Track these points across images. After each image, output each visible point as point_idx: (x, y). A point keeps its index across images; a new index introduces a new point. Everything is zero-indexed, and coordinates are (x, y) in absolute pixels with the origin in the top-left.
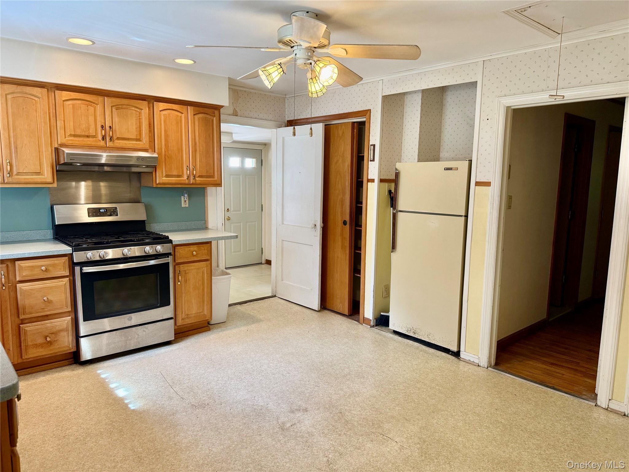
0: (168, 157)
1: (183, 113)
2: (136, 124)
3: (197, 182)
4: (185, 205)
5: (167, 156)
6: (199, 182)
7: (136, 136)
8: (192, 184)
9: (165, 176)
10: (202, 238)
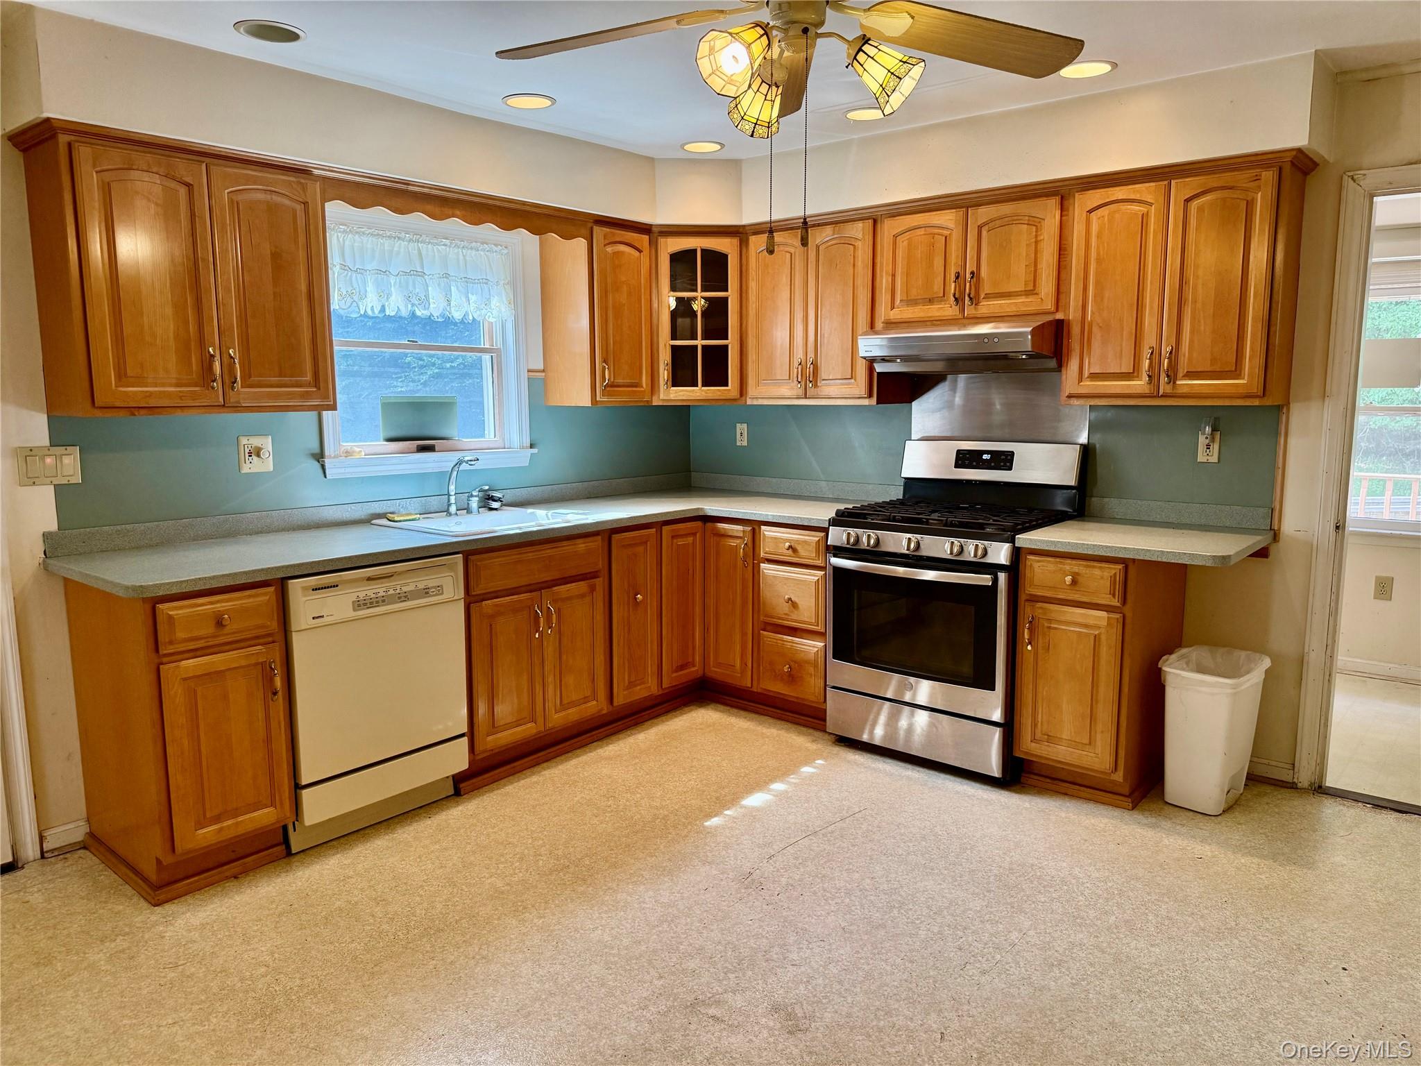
0: (1100, 327)
1: (1153, 204)
2: (1027, 255)
3: (1180, 391)
4: (1208, 457)
5: (1098, 324)
6: (1185, 390)
7: (1025, 285)
8: (1162, 396)
9: (1088, 378)
10: (1094, 545)
